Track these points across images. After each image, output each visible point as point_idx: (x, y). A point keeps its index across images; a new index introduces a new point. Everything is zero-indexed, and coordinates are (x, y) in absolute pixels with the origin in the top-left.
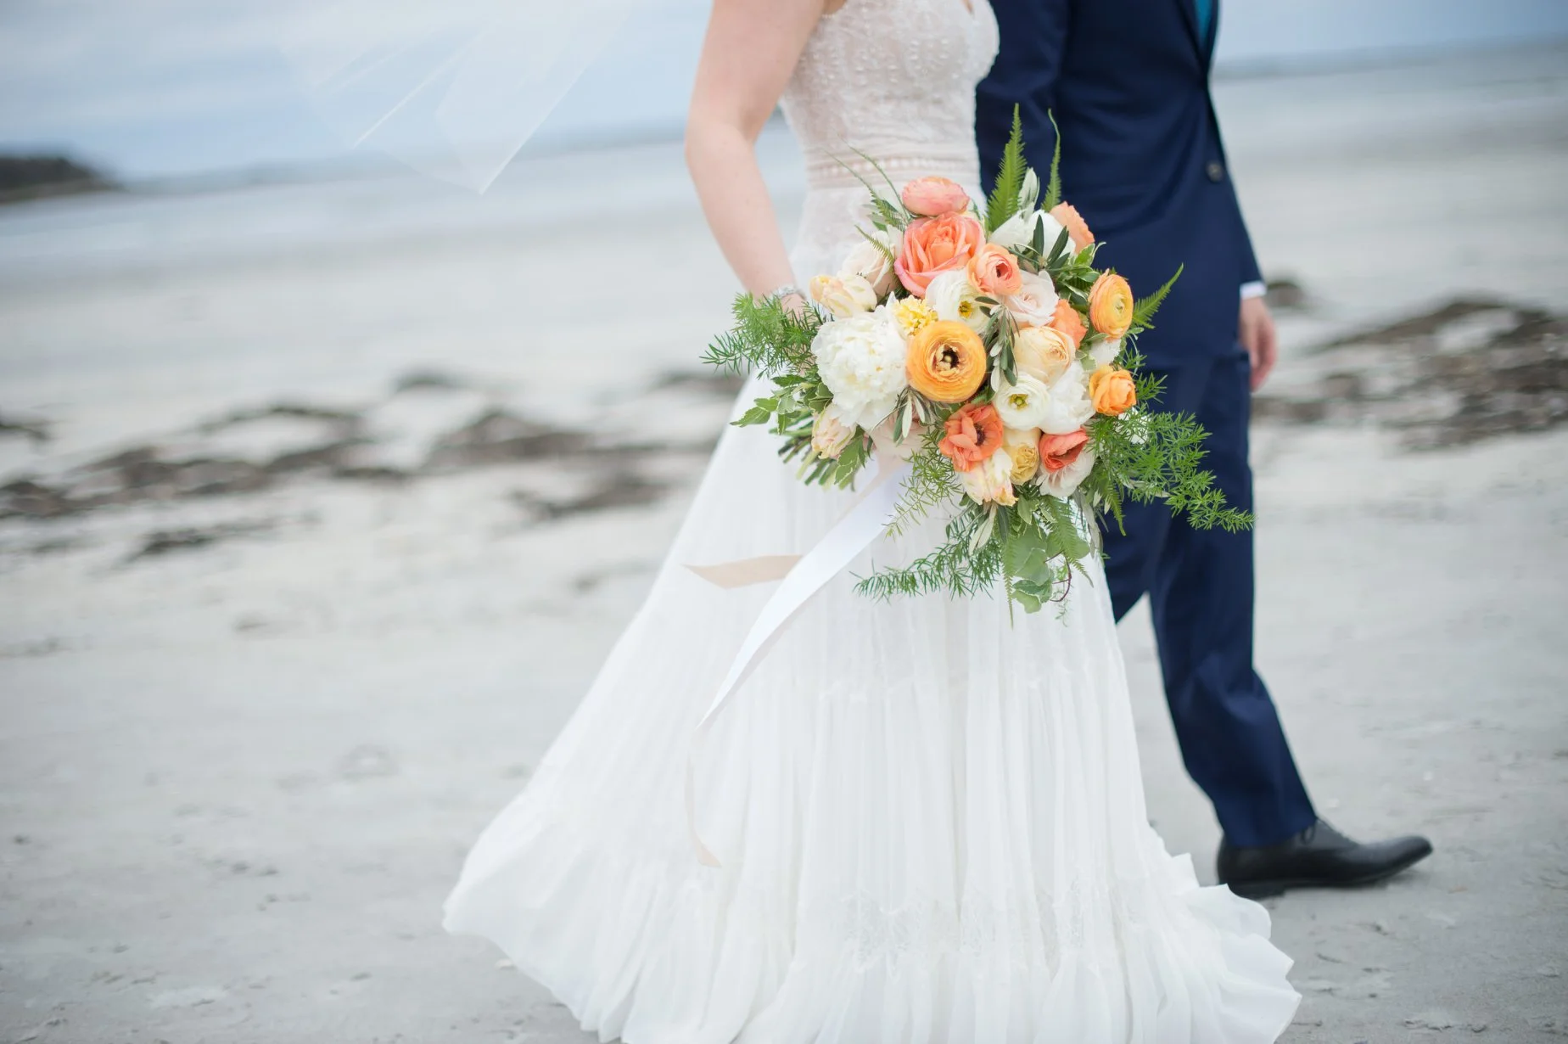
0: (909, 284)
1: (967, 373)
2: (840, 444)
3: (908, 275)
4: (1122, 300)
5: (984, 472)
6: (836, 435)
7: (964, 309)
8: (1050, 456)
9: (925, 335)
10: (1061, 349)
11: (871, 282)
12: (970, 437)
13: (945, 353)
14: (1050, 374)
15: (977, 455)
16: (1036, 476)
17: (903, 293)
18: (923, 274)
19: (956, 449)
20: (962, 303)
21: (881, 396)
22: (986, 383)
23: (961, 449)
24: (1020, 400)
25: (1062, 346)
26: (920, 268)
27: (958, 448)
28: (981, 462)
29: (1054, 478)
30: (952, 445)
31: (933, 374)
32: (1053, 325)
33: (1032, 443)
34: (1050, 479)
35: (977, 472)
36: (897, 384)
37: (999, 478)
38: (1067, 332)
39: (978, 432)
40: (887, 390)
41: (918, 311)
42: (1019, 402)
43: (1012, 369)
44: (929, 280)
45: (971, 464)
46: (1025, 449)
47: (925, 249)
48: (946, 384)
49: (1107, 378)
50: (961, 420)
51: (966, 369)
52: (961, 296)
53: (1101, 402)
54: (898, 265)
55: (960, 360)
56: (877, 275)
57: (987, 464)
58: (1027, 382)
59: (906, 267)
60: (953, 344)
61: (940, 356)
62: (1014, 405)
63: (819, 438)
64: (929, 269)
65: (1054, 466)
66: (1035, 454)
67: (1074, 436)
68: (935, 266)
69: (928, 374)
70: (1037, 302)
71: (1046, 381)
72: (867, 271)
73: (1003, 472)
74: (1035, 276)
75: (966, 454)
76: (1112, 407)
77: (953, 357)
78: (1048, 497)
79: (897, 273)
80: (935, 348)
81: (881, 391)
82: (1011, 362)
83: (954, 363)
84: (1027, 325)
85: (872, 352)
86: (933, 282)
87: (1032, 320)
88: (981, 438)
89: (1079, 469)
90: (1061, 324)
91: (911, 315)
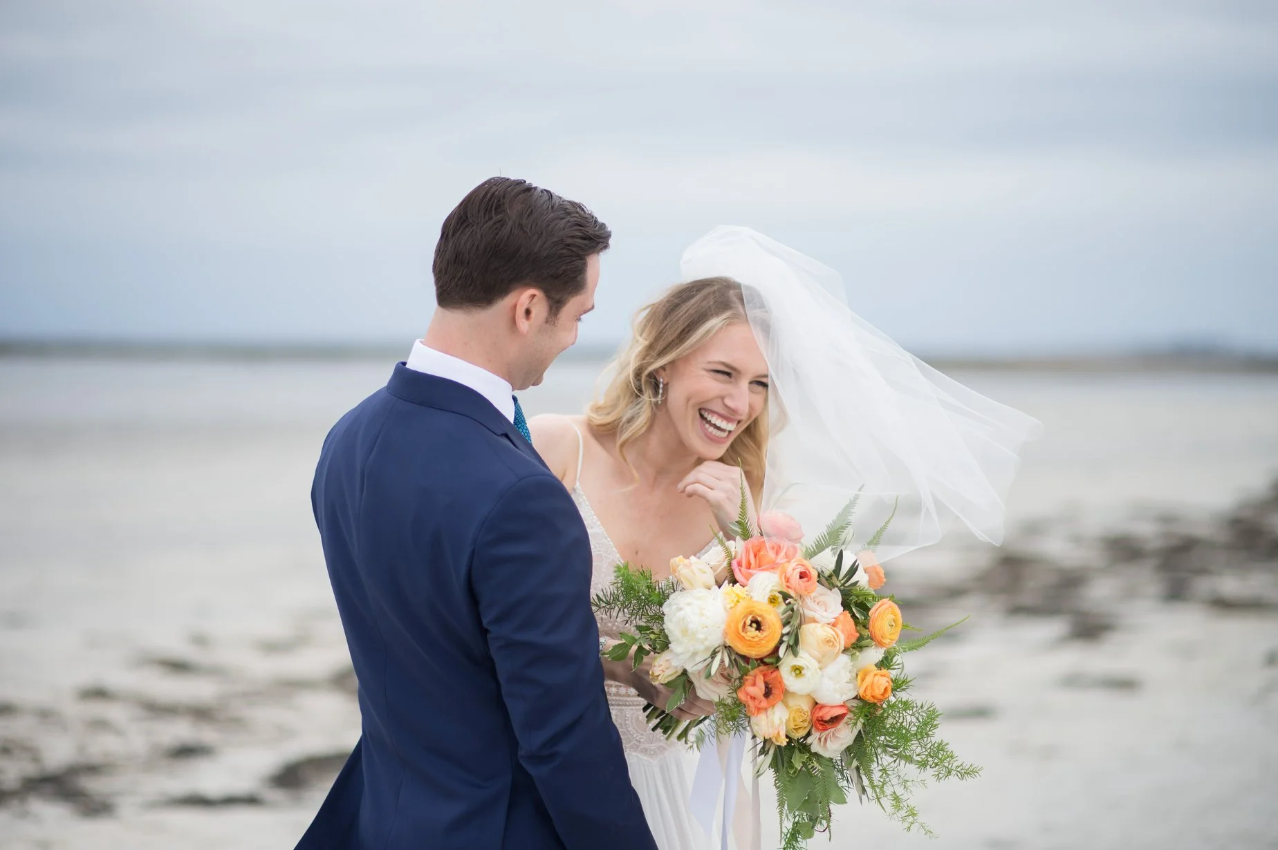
0: (738, 576)
1: (766, 636)
2: (669, 676)
3: (740, 570)
4: (894, 620)
5: (767, 717)
6: (667, 668)
7: (773, 600)
8: (818, 720)
9: (741, 609)
10: (833, 640)
11: (714, 571)
12: (760, 689)
13: (752, 622)
14: (823, 656)
15: (764, 703)
16: (809, 734)
17: (734, 582)
18: (750, 571)
19: (749, 697)
20: (771, 596)
21: (702, 647)
22: (776, 649)
23: (753, 698)
24: (798, 670)
25: (834, 638)
26: (749, 566)
27: (751, 697)
28: (766, 709)
29: (823, 740)
30: (747, 694)
31: (743, 634)
32: (834, 625)
33: (806, 707)
34: (820, 739)
35: (762, 717)
36: (716, 640)
37: (777, 722)
38: (843, 632)
39: (767, 687)
40: (707, 643)
41: (740, 593)
42: (798, 672)
43: (797, 646)
44: (751, 575)
45: (759, 710)
46: (800, 711)
47: (755, 556)
48: (750, 644)
49: (872, 674)
50: (755, 677)
51: (765, 634)
52: (771, 591)
53: (865, 691)
54: (734, 563)
55: (762, 628)
56: (719, 567)
57: (770, 711)
58: (805, 658)
59: (740, 564)
60: (759, 616)
61: (748, 622)
62: (794, 674)
63: (656, 668)
64: (755, 568)
65: (820, 727)
66: (808, 716)
67: (838, 709)
68: (760, 567)
69: (739, 634)
70: (826, 608)
71: (819, 662)
72: (712, 564)
73: (781, 719)
74: (829, 591)
75: (757, 702)
76: (872, 696)
77: (758, 625)
78: (816, 754)
79: (732, 568)
80: (746, 616)
81: (702, 642)
82: (797, 642)
83: (759, 628)
84: (814, 621)
85: (702, 615)
86: (754, 577)
87: (817, 616)
88: (768, 693)
89: (842, 737)
90: (840, 626)
91: (734, 595)
